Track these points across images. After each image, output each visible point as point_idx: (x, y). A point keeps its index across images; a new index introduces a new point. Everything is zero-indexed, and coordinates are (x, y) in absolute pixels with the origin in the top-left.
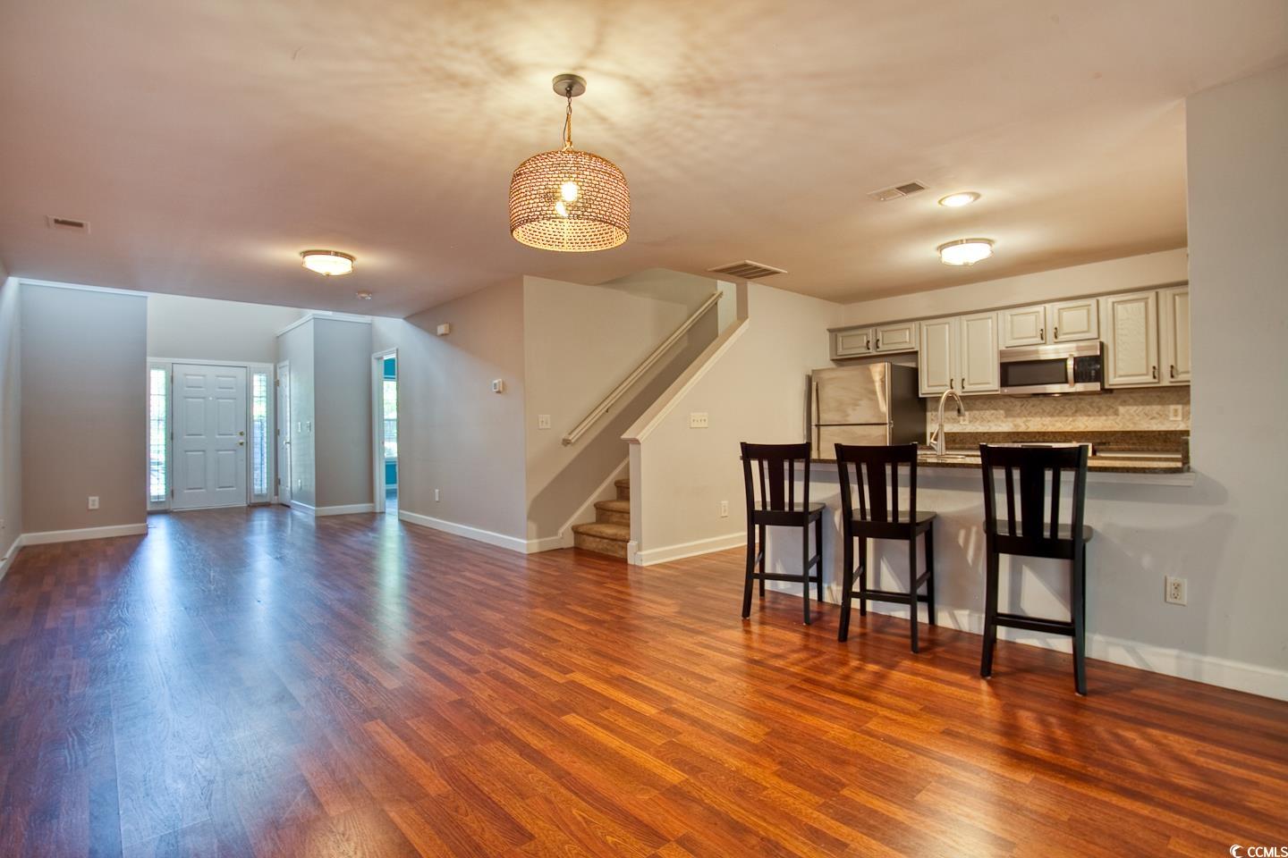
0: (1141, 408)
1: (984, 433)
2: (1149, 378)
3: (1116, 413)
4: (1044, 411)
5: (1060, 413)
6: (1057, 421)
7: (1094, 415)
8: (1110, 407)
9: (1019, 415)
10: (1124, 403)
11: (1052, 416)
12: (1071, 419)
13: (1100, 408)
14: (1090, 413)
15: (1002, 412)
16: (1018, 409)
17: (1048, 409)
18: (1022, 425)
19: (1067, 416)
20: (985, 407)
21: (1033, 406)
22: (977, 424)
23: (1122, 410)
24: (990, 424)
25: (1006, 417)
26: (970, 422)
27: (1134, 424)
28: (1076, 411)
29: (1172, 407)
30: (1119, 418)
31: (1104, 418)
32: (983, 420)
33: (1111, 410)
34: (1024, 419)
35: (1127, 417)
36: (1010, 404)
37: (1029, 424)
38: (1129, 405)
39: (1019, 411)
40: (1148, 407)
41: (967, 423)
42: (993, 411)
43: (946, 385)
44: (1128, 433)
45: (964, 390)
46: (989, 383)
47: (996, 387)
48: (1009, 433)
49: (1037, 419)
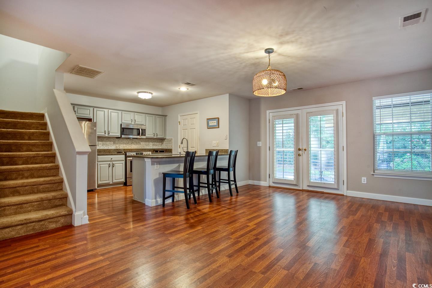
0: (145, 143)
1: (107, 149)
2: (153, 136)
3: (140, 144)
4: (124, 143)
9: (117, 144)
10: (142, 141)
11: (126, 144)
12: (130, 145)
13: (137, 142)
15: (112, 142)
16: (117, 142)
17: (125, 142)
18: (118, 147)
20: (107, 141)
21: (121, 141)
22: (104, 146)
23: (141, 143)
24: (109, 146)
25: (113, 144)
26: (102, 145)
27: (144, 147)
28: (132, 143)
29: (150, 143)
32: (106, 145)
33: (139, 143)
34: (119, 145)
35: (142, 145)
36: (115, 140)
37: (120, 146)
40: (146, 143)
41: (101, 146)
43: (103, 132)
44: (143, 149)
45: (109, 135)
46: (117, 133)
47: (119, 135)
48: (115, 150)
49: (122, 145)
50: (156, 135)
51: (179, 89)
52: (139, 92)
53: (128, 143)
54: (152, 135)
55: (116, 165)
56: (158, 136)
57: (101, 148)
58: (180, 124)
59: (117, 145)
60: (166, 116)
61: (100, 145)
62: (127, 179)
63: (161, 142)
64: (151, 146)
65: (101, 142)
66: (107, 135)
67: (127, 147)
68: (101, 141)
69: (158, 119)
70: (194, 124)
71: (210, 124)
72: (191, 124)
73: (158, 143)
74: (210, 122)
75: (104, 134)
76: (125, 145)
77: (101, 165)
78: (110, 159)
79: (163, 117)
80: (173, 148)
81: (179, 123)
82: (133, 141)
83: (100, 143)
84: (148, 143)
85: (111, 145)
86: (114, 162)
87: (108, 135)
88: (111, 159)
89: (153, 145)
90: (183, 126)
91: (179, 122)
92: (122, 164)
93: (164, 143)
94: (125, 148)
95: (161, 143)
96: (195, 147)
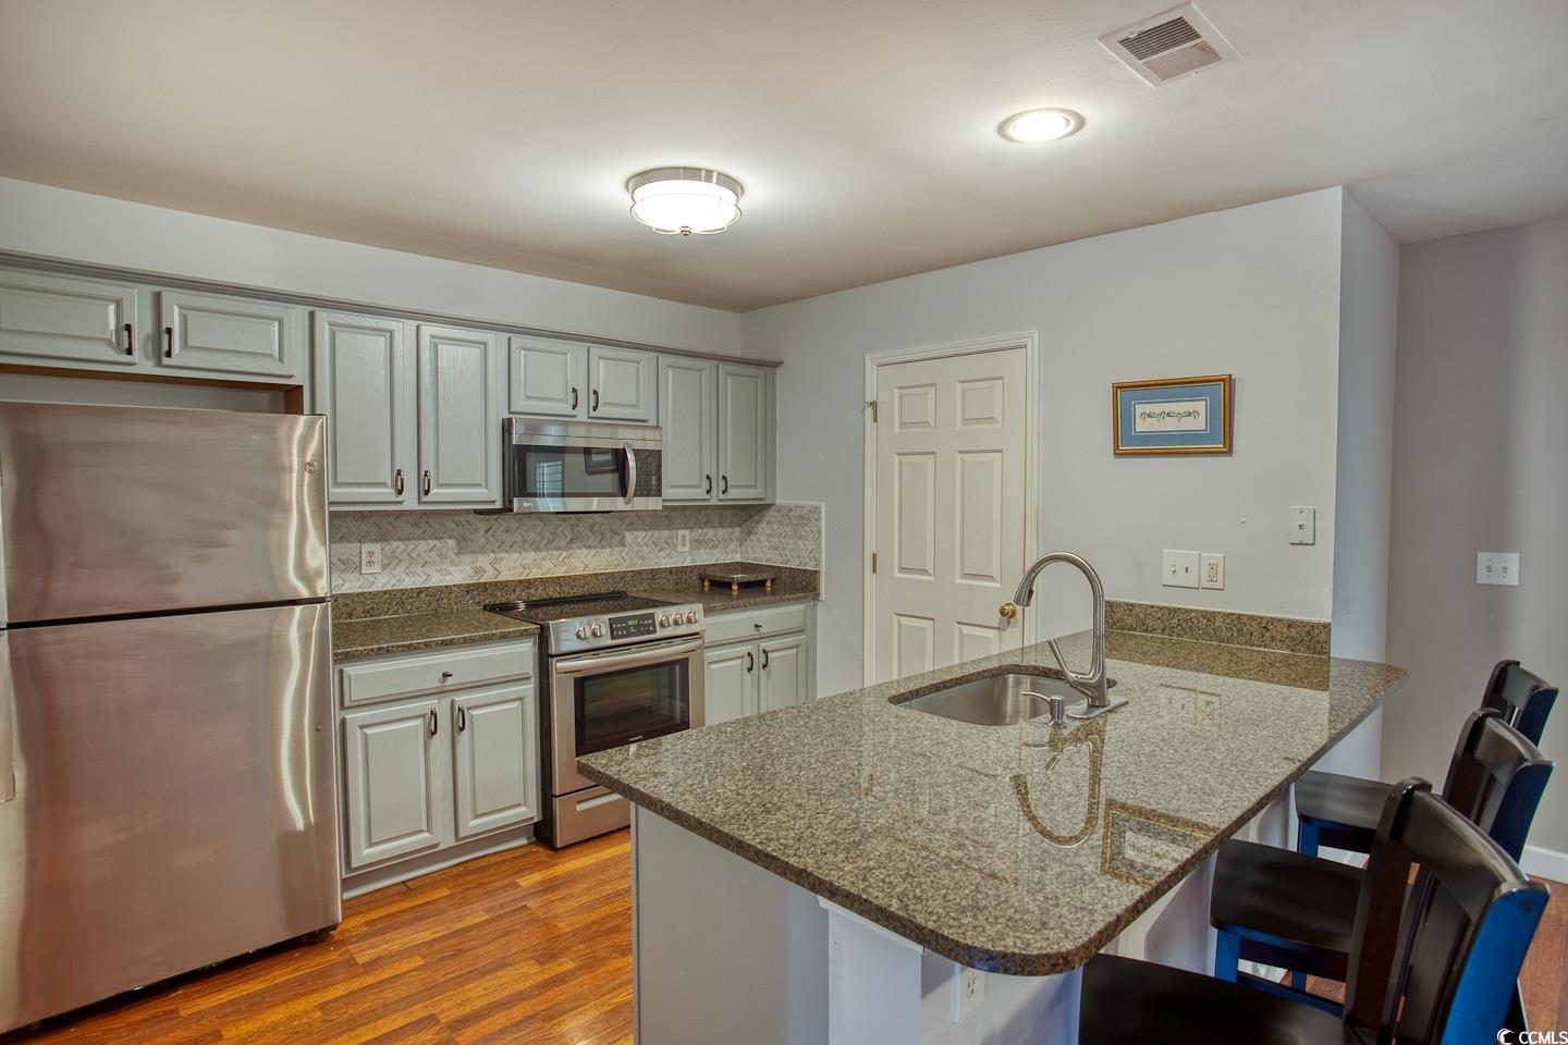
0: (650, 533)
1: (420, 591)
3: (622, 544)
5: (549, 545)
6: (543, 559)
7: (595, 547)
8: (615, 533)
9: (483, 551)
10: (632, 526)
11: (537, 550)
12: (565, 554)
13: (603, 535)
14: (590, 543)
15: (451, 543)
16: (480, 538)
17: (532, 536)
18: (488, 567)
19: (560, 548)
20: (419, 532)
22: (400, 570)
23: (629, 536)
24: (426, 569)
25: (459, 554)
26: (383, 569)
27: (643, 558)
28: (572, 541)
29: (681, 532)
30: (627, 549)
31: (609, 550)
32: (412, 560)
33: (616, 540)
34: (492, 556)
35: (635, 548)
36: (467, 526)
37: (501, 566)
38: (637, 529)
39: (483, 541)
40: (657, 533)
41: (376, 569)
42: (432, 542)
43: (383, 485)
44: (640, 572)
45: (425, 499)
46: (479, 485)
47: (492, 494)
48: (469, 589)
49: (515, 556)
50: (718, 486)
51: (1001, 129)
52: (645, 177)
53: (550, 542)
54: (699, 487)
55: (474, 712)
56: (733, 493)
57: (378, 587)
58: (875, 420)
59: (483, 561)
60: (775, 365)
61: (370, 563)
62: (557, 801)
63: (739, 526)
64: (687, 549)
65: (376, 548)
66: (410, 501)
67: (547, 565)
68: (376, 541)
69: (732, 386)
70: (991, 419)
71: (1142, 426)
72: (967, 421)
73: (722, 533)
74: (1140, 409)
75: (388, 493)
76: (530, 556)
77: (369, 731)
78: (434, 682)
79: (760, 372)
80: (823, 570)
81: (869, 411)
82: (581, 528)
83: (371, 554)
84: (665, 533)
85: (442, 557)
86: (462, 699)
87: (420, 502)
88: (446, 675)
89: (698, 543)
90: (897, 430)
91: (874, 404)
92: (516, 704)
93: (763, 529)
94: (531, 576)
95: (738, 529)
96: (996, 574)
